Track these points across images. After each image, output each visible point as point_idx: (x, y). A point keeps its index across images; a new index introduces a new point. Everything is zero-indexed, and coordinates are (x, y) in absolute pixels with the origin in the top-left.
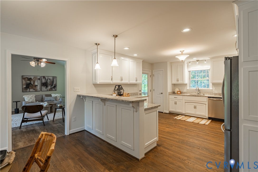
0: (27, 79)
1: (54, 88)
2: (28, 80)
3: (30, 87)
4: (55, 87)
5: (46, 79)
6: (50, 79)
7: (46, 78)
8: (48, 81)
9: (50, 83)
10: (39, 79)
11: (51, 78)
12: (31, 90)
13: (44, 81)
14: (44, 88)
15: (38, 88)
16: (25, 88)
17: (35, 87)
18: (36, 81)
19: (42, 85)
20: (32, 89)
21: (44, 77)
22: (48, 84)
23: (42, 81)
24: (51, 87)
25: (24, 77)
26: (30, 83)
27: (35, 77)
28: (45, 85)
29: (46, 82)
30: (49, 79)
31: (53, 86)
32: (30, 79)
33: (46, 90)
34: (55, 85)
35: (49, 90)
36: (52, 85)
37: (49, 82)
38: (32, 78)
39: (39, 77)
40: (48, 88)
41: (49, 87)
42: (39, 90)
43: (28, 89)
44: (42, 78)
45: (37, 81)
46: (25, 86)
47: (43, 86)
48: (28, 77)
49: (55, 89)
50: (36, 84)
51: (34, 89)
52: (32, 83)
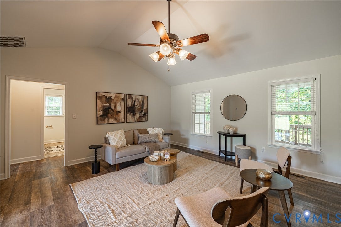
0: (104, 99)
1: (144, 118)
2: (106, 102)
3: (109, 115)
4: (145, 114)
5: (132, 100)
6: (139, 100)
7: (133, 97)
8: (136, 104)
9: (138, 106)
10: (123, 99)
11: (140, 98)
12: (111, 120)
13: (130, 103)
14: (131, 117)
15: (122, 115)
16: (101, 116)
17: (117, 114)
18: (118, 104)
19: (127, 110)
20: (113, 119)
21: (130, 96)
22: (137, 109)
23: (127, 104)
24: (140, 114)
25: (100, 95)
26: (110, 108)
27: (117, 95)
28: (131, 110)
29: (133, 105)
30: (137, 101)
31: (143, 113)
32: (109, 99)
33: (133, 120)
34: (146, 112)
35: (137, 119)
36: (142, 111)
37: (138, 104)
38: (113, 96)
39: (123, 96)
40: (135, 116)
41: (138, 115)
42: (123, 120)
43: (106, 119)
44: (128, 97)
45: (120, 103)
46: (101, 113)
47: (129, 113)
48: (106, 94)
49: (146, 119)
50: (119, 108)
51: (115, 119)
52: (113, 107)
